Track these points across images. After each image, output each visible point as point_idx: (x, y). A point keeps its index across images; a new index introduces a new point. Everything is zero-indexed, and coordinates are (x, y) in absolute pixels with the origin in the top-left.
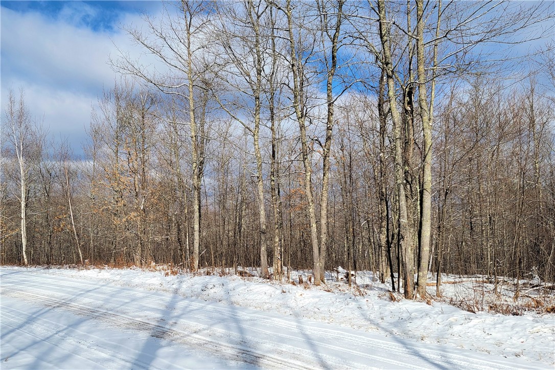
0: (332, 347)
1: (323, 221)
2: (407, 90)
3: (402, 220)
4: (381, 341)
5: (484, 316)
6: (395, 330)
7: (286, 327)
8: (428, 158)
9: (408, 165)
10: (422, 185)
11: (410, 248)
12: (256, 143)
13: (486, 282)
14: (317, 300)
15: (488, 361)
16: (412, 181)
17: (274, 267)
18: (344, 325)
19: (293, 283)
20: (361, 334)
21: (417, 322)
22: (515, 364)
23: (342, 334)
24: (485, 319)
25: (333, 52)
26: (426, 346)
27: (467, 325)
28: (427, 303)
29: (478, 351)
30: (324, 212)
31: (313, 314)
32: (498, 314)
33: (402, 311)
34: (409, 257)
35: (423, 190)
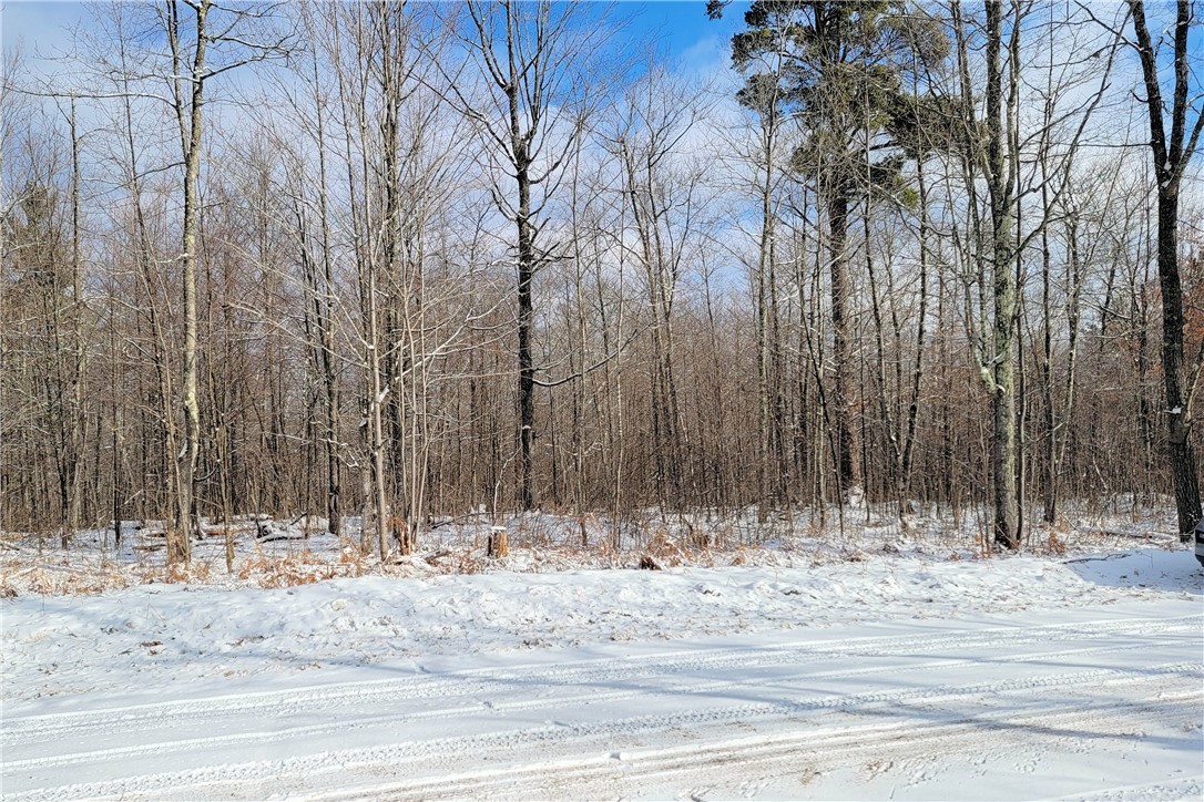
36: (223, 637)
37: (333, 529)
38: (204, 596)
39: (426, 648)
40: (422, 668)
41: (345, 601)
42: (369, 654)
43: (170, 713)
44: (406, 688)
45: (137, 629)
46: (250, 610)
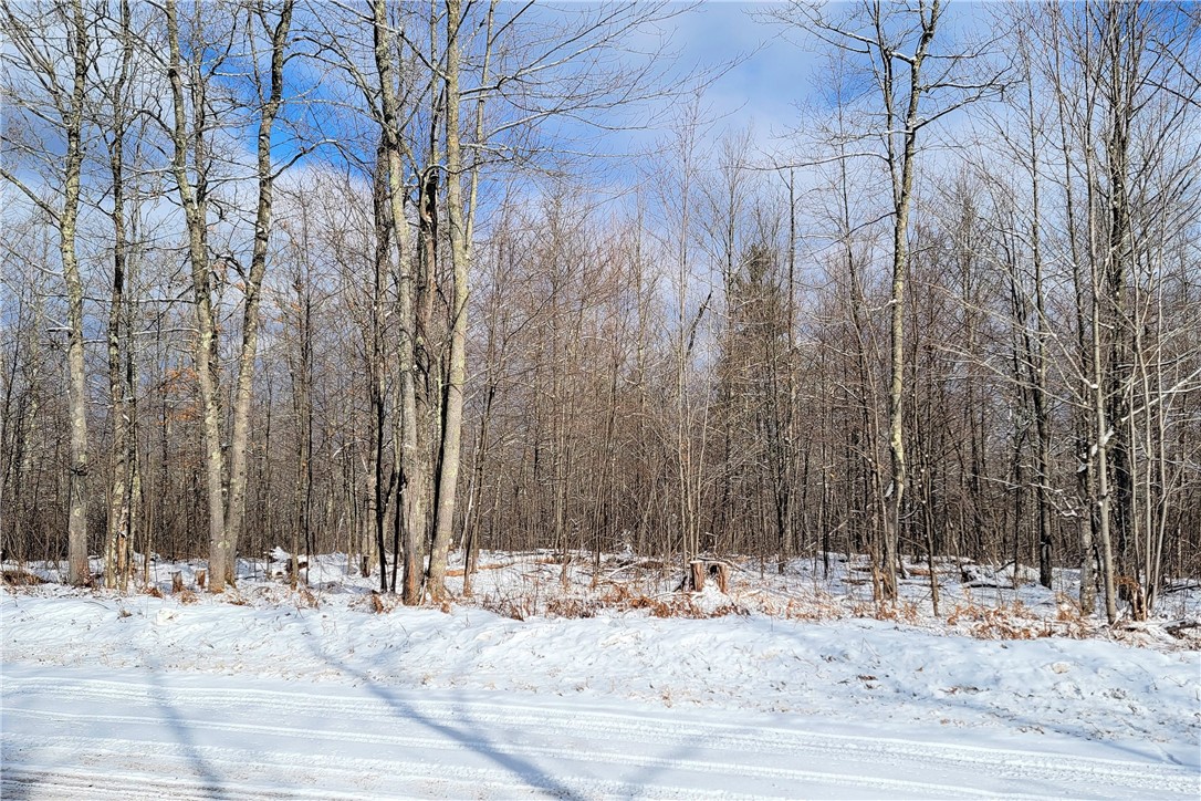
0: (229, 727)
1: (239, 447)
2: (426, 180)
3: (406, 445)
4: (342, 698)
5: (536, 625)
6: (374, 672)
7: (118, 697)
8: (461, 325)
9: (424, 336)
10: (447, 377)
11: (419, 502)
12: (68, 247)
13: (551, 563)
14: (210, 625)
15: (531, 706)
16: (429, 367)
17: (107, 558)
18: (266, 674)
19: (154, 593)
20: (300, 690)
21: (420, 649)
22: (573, 705)
23: (258, 695)
24: (539, 628)
25: (274, 64)
26: (429, 696)
27: (506, 645)
28: (443, 610)
29: (518, 691)
30: (241, 426)
31: (195, 657)
32: (560, 618)
33: (393, 629)
34: (416, 521)
35: (448, 386)
36: (936, 682)
37: (1045, 580)
38: (914, 638)
39: (1174, 734)
40: (1171, 757)
41: (1068, 664)
42: (1101, 728)
43: (890, 750)
44: (1153, 776)
45: (853, 661)
46: (962, 659)
